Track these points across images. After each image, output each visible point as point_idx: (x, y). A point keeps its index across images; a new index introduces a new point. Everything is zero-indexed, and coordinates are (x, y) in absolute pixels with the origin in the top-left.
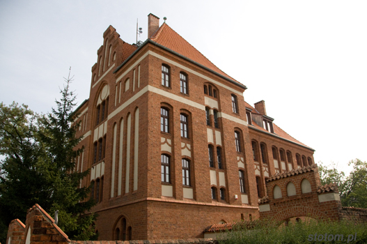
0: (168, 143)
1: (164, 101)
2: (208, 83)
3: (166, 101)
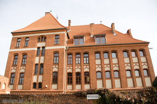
0: (14, 69)
1: (15, 53)
2: (41, 36)
3: (16, 53)
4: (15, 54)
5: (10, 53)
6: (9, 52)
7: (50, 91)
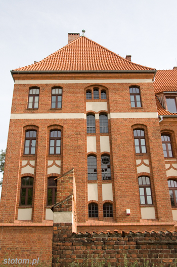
2: (92, 85)
3: (30, 123)
4: (27, 126)
5: (13, 122)
6: (11, 120)
7: (138, 224)
